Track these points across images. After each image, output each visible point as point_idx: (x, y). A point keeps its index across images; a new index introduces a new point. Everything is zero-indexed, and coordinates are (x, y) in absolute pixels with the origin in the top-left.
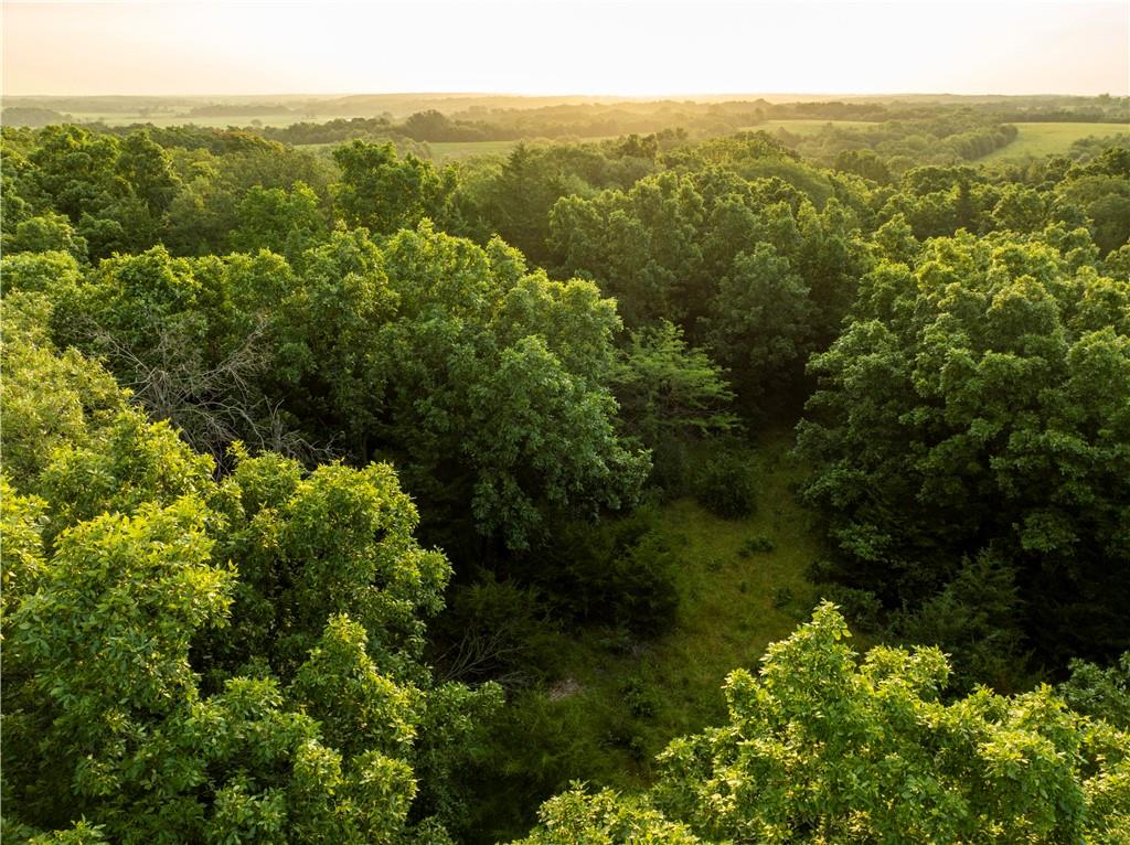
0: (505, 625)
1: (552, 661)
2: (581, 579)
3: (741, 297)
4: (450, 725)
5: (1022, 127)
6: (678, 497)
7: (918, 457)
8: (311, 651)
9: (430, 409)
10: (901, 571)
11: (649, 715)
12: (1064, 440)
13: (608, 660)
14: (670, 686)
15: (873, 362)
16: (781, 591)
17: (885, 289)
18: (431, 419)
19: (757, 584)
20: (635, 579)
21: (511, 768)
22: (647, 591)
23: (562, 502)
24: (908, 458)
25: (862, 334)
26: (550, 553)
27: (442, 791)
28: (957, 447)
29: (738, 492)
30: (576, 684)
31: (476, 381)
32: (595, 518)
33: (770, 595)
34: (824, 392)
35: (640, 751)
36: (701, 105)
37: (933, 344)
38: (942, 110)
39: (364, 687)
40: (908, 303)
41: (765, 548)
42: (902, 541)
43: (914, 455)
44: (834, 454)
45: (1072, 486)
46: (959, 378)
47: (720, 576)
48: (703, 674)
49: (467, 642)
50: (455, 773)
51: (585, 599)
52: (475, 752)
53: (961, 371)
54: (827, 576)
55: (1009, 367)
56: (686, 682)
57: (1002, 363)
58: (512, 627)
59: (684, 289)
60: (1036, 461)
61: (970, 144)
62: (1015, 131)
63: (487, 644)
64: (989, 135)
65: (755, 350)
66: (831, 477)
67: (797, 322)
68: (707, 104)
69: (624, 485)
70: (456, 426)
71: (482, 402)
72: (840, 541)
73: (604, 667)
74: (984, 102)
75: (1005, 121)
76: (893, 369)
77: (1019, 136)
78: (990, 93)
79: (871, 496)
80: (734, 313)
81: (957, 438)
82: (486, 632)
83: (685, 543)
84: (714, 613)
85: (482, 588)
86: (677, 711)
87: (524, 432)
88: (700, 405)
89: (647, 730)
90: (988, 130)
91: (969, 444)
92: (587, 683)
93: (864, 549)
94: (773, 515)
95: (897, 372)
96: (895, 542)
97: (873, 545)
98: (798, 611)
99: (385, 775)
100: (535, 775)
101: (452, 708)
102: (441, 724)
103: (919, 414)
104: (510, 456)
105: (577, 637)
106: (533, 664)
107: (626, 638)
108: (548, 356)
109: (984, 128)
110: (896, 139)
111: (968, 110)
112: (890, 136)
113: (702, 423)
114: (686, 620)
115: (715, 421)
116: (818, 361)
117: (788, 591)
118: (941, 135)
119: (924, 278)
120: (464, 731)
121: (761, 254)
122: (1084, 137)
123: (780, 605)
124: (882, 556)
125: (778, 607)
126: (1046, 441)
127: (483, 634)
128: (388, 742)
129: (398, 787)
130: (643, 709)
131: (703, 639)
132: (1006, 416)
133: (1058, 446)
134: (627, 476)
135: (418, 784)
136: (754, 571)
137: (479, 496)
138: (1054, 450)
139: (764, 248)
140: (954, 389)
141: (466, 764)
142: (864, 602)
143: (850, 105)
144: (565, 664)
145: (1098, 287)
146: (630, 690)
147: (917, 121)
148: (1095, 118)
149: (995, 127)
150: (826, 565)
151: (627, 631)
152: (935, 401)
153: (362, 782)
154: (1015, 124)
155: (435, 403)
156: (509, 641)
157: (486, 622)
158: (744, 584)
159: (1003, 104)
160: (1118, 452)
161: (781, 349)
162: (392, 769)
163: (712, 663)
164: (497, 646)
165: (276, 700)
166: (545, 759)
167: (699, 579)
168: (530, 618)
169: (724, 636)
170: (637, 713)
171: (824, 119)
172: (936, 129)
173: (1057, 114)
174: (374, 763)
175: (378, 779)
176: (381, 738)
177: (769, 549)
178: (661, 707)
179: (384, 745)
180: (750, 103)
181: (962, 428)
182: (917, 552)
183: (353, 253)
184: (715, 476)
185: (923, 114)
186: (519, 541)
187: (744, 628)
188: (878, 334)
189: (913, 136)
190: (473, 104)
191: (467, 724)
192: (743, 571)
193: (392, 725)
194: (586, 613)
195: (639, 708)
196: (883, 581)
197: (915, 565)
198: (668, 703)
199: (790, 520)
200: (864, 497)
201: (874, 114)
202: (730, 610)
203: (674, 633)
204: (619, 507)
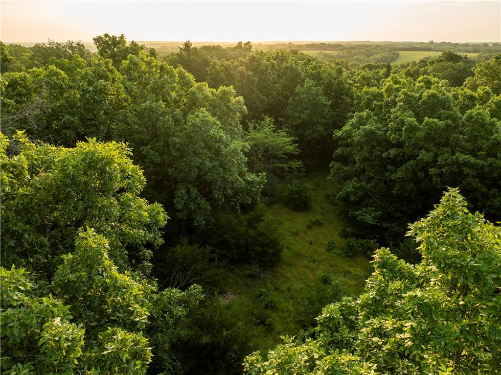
0: (195, 266)
1: (220, 284)
2: (232, 241)
3: (299, 107)
4: (171, 313)
5: (401, 53)
6: (275, 203)
7: (392, 173)
8: (64, 256)
9: (149, 152)
10: (387, 229)
11: (273, 307)
12: (465, 157)
13: (249, 281)
14: (281, 292)
15: (368, 128)
16: (329, 243)
17: (368, 98)
18: (150, 157)
19: (317, 240)
20: (260, 239)
21: (205, 340)
22: (267, 245)
23: (221, 200)
24: (387, 174)
25: (360, 118)
26: (215, 230)
27: (166, 357)
28: (412, 166)
29: (303, 198)
30: (233, 295)
31: (173, 135)
32: (238, 209)
33: (324, 245)
34: (342, 148)
35: (270, 326)
36: (264, 45)
37: (397, 118)
38: (367, 46)
39: (108, 280)
40: (379, 103)
41: (319, 224)
42: (386, 215)
43: (389, 173)
44: (347, 177)
45: (470, 180)
46: (412, 132)
47: (299, 237)
48: (297, 285)
49: (174, 276)
50: (173, 346)
51: (235, 250)
52: (183, 333)
53: (412, 129)
54: (350, 234)
55: (436, 125)
56: (289, 289)
57: (433, 123)
58: (199, 266)
59: (270, 107)
60: (452, 169)
61: (381, 59)
62: (398, 54)
63: (185, 276)
64: (388, 55)
65: (306, 132)
66: (349, 187)
67: (325, 119)
68: (268, 45)
69: (252, 191)
70: (164, 161)
71: (178, 146)
72: (357, 216)
73: (247, 285)
74: (384, 44)
75: (394, 51)
76: (377, 131)
77: (400, 56)
78: (386, 41)
79: (370, 194)
80: (296, 114)
81: (412, 162)
82: (185, 270)
83: (280, 224)
84: (299, 255)
85: (181, 247)
86: (287, 304)
87: (201, 161)
88: (284, 156)
89: (273, 315)
90: (388, 53)
91: (417, 164)
92: (239, 294)
93: (369, 219)
94: (320, 209)
95: (379, 133)
96: (383, 215)
97: (373, 217)
98: (339, 252)
99: (125, 346)
100: (219, 343)
101: (172, 302)
102: (164, 312)
103: (393, 152)
104: (194, 174)
105: (231, 271)
106: (210, 285)
107: (258, 269)
108: (212, 119)
109: (385, 53)
110: (350, 57)
111: (378, 46)
112: (347, 56)
113: (285, 166)
114: (285, 259)
115: (291, 164)
116: (338, 133)
117: (333, 243)
118: (368, 56)
119: (387, 91)
120: (180, 316)
121: (308, 85)
122: (427, 56)
123: (330, 249)
124: (377, 222)
125: (329, 250)
126: (457, 158)
127: (182, 271)
128: (128, 322)
129: (136, 355)
130: (269, 305)
131: (295, 268)
132: (434, 149)
133: (463, 160)
134: (254, 187)
135: (152, 351)
136: (315, 235)
137: (178, 197)
138: (461, 162)
139: (309, 82)
140: (409, 138)
141: (179, 340)
142: (370, 245)
143: (329, 44)
144: (227, 285)
145: (465, 93)
146: (262, 295)
147: (358, 50)
148: (429, 50)
149: (390, 53)
150: (348, 229)
151: (258, 266)
152: (399, 145)
153: (105, 353)
154: (399, 52)
155: (152, 149)
156: (197, 274)
157: (185, 265)
158: (311, 241)
159: (392, 45)
160: (489, 162)
161: (319, 131)
162: (130, 340)
163: (301, 279)
164: (191, 277)
165: (25, 285)
166: (225, 333)
167: (289, 240)
168: (207, 262)
169: (304, 266)
170: (267, 307)
171: (318, 50)
172: (366, 54)
173: (414, 48)
174: (115, 337)
175: (119, 350)
176: (123, 320)
177: (321, 224)
178: (278, 302)
179: (125, 324)
180: (286, 44)
181: (414, 157)
182: (393, 220)
183: (104, 71)
184: (292, 191)
185: (359, 48)
186: (200, 221)
187: (314, 261)
188: (369, 116)
189: (357, 56)
190: (163, 45)
191: (182, 311)
192: (310, 235)
193: (131, 309)
194: (236, 258)
195: (267, 304)
196: (378, 235)
197: (393, 225)
198: (282, 300)
199: (329, 211)
200: (366, 194)
201: (339, 48)
202: (306, 253)
203: (280, 267)
204: (250, 202)
